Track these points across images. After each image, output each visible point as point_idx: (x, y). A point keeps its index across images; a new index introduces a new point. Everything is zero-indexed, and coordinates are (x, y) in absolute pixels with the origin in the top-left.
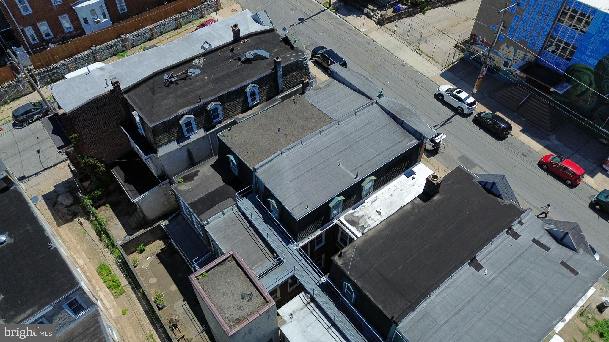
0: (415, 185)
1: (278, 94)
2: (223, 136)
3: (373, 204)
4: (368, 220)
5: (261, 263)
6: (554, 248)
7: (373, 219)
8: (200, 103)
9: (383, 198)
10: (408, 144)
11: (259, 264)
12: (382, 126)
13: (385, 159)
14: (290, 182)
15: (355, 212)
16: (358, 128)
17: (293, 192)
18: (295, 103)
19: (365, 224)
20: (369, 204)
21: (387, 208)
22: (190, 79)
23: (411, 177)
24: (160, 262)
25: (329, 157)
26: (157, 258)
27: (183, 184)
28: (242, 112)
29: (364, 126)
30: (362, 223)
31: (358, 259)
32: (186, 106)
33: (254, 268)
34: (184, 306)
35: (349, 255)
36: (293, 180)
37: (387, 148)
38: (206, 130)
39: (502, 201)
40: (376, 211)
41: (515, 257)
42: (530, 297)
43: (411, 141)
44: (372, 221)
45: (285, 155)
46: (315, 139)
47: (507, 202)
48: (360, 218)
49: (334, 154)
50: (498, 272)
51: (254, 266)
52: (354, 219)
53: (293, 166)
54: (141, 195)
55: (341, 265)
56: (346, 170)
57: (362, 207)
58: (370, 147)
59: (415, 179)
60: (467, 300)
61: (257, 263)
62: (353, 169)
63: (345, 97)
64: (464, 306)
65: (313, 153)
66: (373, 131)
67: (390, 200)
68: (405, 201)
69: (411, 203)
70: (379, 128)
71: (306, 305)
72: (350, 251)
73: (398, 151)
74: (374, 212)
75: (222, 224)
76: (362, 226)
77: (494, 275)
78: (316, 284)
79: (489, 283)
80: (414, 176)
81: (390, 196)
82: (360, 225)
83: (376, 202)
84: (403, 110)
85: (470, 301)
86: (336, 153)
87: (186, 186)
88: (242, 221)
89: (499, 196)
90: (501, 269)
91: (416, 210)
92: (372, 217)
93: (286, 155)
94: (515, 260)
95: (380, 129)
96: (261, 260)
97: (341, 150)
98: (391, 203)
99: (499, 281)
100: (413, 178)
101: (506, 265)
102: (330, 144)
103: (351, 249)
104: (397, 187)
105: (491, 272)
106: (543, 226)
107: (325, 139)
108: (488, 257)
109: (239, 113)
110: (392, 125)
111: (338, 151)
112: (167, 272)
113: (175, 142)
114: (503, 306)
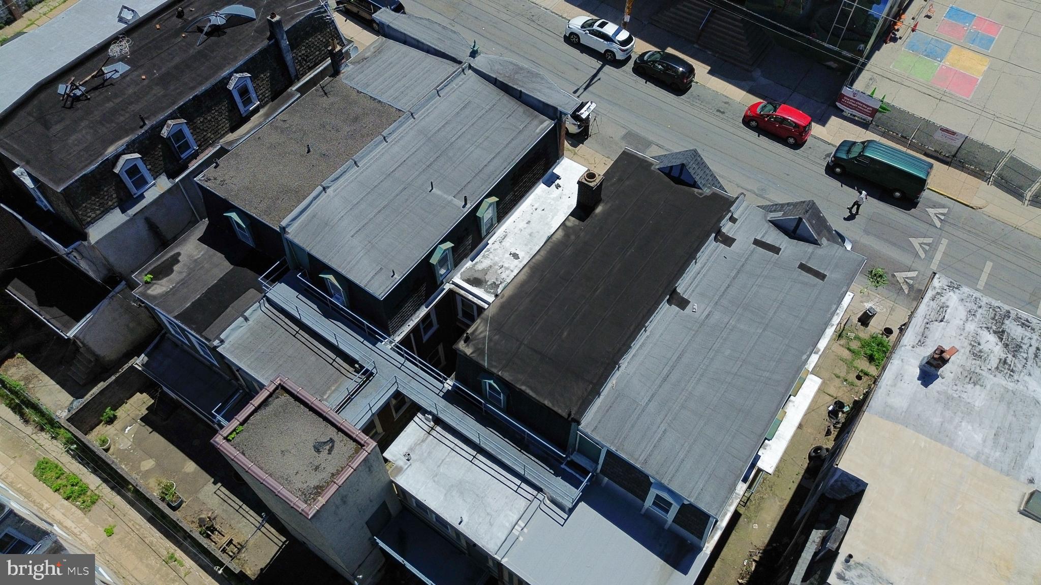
0: (564, 197)
1: (291, 83)
2: (206, 181)
3: (503, 243)
4: (499, 271)
5: (336, 385)
6: (786, 247)
7: (507, 269)
8: (146, 128)
9: (516, 230)
10: (538, 131)
11: (333, 388)
12: (488, 107)
13: (506, 164)
14: (352, 236)
15: (476, 263)
16: (449, 118)
17: (361, 254)
18: (326, 94)
19: (497, 279)
20: (497, 245)
21: (526, 245)
22: (111, 84)
23: (554, 184)
24: (151, 430)
25: (411, 179)
26: (144, 424)
27: (155, 284)
28: (233, 129)
29: (458, 113)
30: (491, 280)
31: (497, 337)
32: (120, 138)
33: (325, 397)
34: (218, 492)
35: (482, 335)
36: (357, 232)
37: (505, 143)
38: (171, 176)
39: (700, 191)
40: (511, 254)
41: (733, 274)
42: (764, 330)
43: (542, 122)
44: (508, 272)
45: (332, 192)
46: (379, 152)
47: (707, 191)
48: (485, 271)
49: (417, 173)
50: (712, 304)
51: (324, 393)
52: (476, 275)
53: (351, 209)
54: (78, 321)
55: (471, 354)
56: (446, 196)
57: (485, 252)
58: (476, 148)
59: (560, 187)
60: (674, 358)
61: (329, 388)
62: (456, 192)
63: (413, 67)
64: (673, 367)
65: (382, 178)
66: (475, 119)
67: (528, 231)
68: (552, 227)
69: (562, 227)
70: (484, 111)
71: (429, 433)
72: (481, 329)
73: (524, 145)
74: (507, 255)
75: (248, 338)
76: (492, 284)
77: (708, 309)
78: (438, 395)
79: (702, 324)
80: (558, 181)
81: (527, 223)
82: (489, 283)
83: (507, 239)
84: (517, 73)
85: (679, 358)
86: (421, 170)
87: (162, 286)
88: (283, 324)
89: (694, 185)
90: (717, 298)
91: (573, 237)
92: (506, 265)
93: (334, 191)
94: (734, 278)
95: (486, 112)
96: (336, 381)
97: (428, 163)
98: (530, 235)
99: (717, 316)
100: (558, 186)
101: (723, 289)
102: (407, 155)
103: (482, 325)
104: (534, 207)
105: (703, 306)
106: (766, 217)
107: (396, 149)
108: (694, 285)
109: (227, 133)
110: (505, 101)
111: (424, 166)
112: (171, 445)
113: (117, 211)
114: (728, 352)
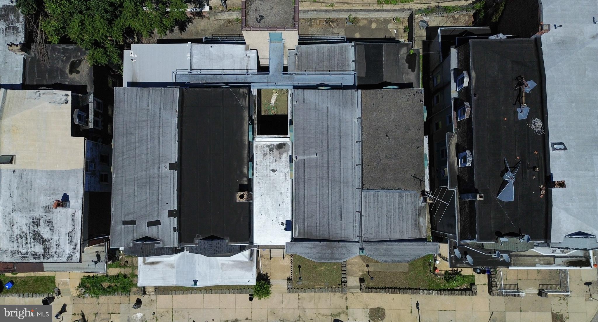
0: (276, 219)
2: (417, 91)
3: (284, 174)
4: (275, 158)
6: (146, 229)
7: (273, 162)
8: (472, 95)
9: (283, 185)
10: (297, 226)
12: (330, 223)
14: (328, 107)
15: (287, 156)
16: (342, 202)
17: (317, 102)
19: (273, 154)
20: (286, 170)
21: (274, 180)
23: (285, 224)
24: (386, 37)
25: (330, 154)
27: (407, 53)
29: (341, 208)
30: (275, 152)
32: (476, 82)
33: (296, 57)
35: (241, 100)
36: (328, 111)
37: (306, 207)
38: (456, 99)
39: (199, 238)
41: (160, 197)
42: (135, 178)
43: (299, 233)
44: (271, 161)
45: (355, 121)
46: (355, 157)
47: (196, 241)
48: (281, 154)
49: (330, 160)
50: (160, 175)
52: (283, 150)
53: (340, 119)
54: (441, 35)
56: (308, 157)
57: (288, 164)
58: (316, 193)
59: (281, 224)
60: (161, 138)
62: (306, 163)
63: (389, 225)
64: (159, 133)
65: (342, 144)
66: (330, 211)
67: (278, 188)
68: (269, 198)
69: (247, 175)
70: (330, 219)
71: (247, 70)
73: (297, 212)
74: (278, 169)
75: (345, 56)
76: (273, 150)
77: (161, 171)
78: (253, 83)
79: (159, 163)
80: (284, 227)
81: (281, 192)
82: (275, 149)
83: (284, 177)
84: (332, 253)
85: (159, 140)
86: (330, 162)
87: (404, 54)
90: (160, 180)
92: (274, 164)
94: (158, 195)
95: (329, 220)
96: (298, 66)
97: (330, 168)
98: (276, 187)
99: (156, 171)
100: (282, 224)
101: (160, 186)
102: (342, 165)
104: (284, 204)
105: (163, 171)
106: (164, 243)
107: (350, 165)
108: (172, 179)
110: (326, 233)
112: (373, 37)
113: (456, 67)
114: (143, 156)
